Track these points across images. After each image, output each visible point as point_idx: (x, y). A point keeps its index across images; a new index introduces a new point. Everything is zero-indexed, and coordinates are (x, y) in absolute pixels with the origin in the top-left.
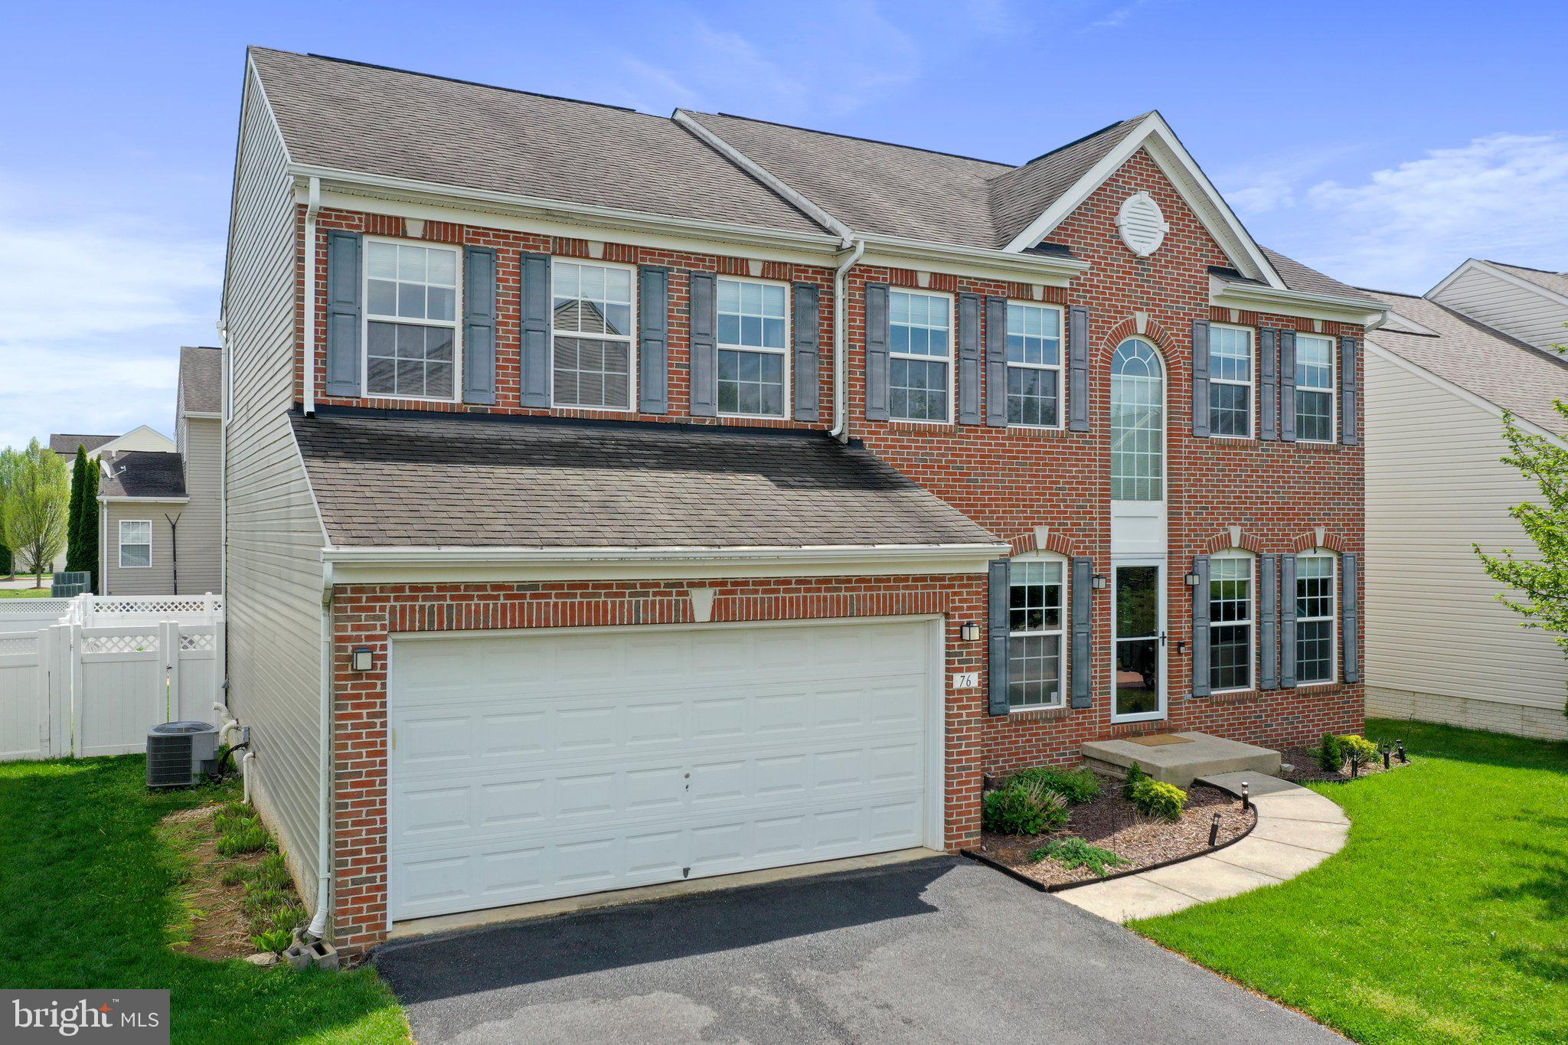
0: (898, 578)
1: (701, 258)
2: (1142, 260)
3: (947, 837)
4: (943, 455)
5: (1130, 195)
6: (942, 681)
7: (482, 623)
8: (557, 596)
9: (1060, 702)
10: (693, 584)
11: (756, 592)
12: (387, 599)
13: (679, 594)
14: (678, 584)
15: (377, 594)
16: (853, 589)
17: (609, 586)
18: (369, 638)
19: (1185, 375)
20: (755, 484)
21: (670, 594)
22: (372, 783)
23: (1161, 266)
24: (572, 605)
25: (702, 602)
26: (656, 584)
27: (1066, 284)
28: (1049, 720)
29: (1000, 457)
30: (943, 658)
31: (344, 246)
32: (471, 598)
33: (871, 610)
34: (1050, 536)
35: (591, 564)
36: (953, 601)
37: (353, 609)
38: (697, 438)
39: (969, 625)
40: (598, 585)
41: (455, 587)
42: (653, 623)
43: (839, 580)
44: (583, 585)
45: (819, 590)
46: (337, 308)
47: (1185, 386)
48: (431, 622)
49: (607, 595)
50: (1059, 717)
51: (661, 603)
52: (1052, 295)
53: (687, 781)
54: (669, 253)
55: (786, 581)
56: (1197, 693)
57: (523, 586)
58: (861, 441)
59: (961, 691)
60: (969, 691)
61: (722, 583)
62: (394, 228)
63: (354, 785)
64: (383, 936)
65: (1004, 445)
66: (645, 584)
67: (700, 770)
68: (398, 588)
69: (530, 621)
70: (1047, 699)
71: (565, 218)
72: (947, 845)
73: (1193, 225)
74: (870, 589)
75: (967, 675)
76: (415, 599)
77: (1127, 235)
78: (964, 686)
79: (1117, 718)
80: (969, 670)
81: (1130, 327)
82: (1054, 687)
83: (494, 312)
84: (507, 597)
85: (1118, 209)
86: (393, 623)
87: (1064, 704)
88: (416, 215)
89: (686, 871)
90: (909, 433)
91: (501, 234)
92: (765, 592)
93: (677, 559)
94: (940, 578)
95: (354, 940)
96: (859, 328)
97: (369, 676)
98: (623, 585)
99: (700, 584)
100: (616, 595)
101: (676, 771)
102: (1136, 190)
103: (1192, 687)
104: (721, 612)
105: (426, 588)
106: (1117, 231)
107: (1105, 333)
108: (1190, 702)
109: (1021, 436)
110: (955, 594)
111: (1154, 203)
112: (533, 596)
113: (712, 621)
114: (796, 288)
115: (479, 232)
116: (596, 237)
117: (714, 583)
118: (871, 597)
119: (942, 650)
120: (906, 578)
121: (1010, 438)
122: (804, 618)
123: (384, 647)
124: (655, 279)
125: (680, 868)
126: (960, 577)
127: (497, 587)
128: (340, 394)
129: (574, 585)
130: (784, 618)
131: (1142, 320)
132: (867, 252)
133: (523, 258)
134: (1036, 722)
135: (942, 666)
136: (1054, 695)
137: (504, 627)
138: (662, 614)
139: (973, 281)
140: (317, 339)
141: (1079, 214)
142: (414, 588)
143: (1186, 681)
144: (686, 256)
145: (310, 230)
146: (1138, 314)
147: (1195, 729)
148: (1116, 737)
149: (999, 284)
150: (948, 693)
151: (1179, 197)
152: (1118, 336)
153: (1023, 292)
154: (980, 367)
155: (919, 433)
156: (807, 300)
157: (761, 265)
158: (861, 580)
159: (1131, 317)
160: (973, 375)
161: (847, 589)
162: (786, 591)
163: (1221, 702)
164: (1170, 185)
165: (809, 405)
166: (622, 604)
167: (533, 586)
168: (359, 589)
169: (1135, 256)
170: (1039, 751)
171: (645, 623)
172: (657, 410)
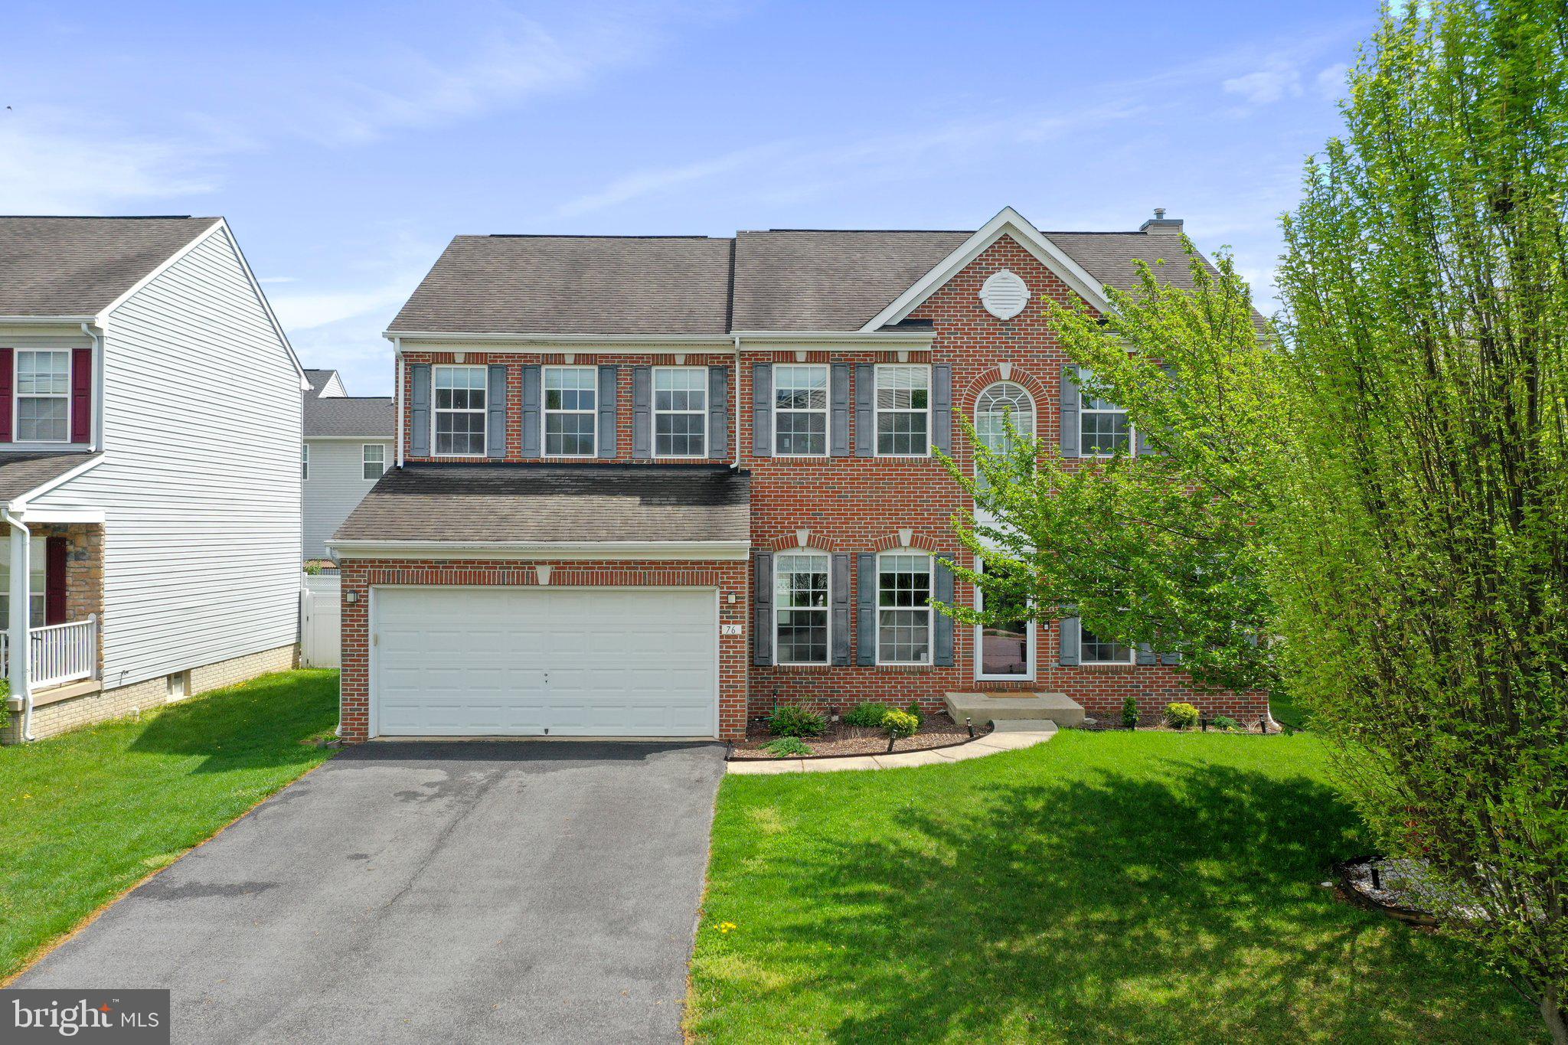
0: (679, 562)
1: (641, 357)
2: (1005, 323)
3: (721, 730)
4: (817, 479)
5: (994, 273)
6: (718, 630)
7: (417, 581)
8: (457, 567)
9: (928, 660)
10: (538, 563)
11: (580, 568)
12: (367, 567)
13: (529, 568)
14: (529, 562)
15: (361, 564)
16: (646, 568)
17: (487, 562)
18: (358, 586)
19: (1051, 409)
20: (629, 504)
21: (524, 568)
22: (360, 660)
23: (1026, 325)
24: (465, 573)
25: (544, 574)
26: (516, 562)
27: (929, 348)
28: (913, 673)
29: (868, 479)
30: (718, 615)
31: (420, 373)
32: (410, 567)
33: (659, 582)
34: (913, 536)
35: (464, 550)
36: (722, 578)
37: (351, 571)
38: (627, 473)
39: (730, 593)
40: (481, 562)
41: (402, 561)
42: (513, 584)
43: (636, 562)
44: (472, 562)
45: (622, 568)
46: (416, 407)
47: (1051, 417)
48: (389, 580)
49: (486, 568)
50: (923, 672)
51: (518, 573)
52: (915, 357)
53: (546, 678)
54: (619, 356)
55: (600, 562)
56: (1062, 662)
57: (439, 562)
58: (749, 471)
59: (728, 636)
60: (735, 636)
61: (557, 562)
62: (448, 358)
63: (351, 660)
64: (366, 739)
65: (872, 470)
66: (508, 562)
67: (555, 672)
68: (372, 561)
69: (441, 580)
70: (917, 657)
71: (544, 343)
72: (721, 736)
73: (1061, 289)
74: (659, 568)
75: (732, 626)
76: (381, 567)
77: (988, 305)
78: (730, 633)
79: (979, 675)
80: (735, 623)
81: (995, 375)
82: (925, 649)
83: (505, 402)
84: (429, 567)
85: (981, 285)
86: (369, 579)
87: (931, 662)
88: (459, 350)
89: (546, 731)
90: (789, 465)
91: (509, 356)
92: (585, 568)
93: (515, 548)
94: (713, 563)
95: (351, 739)
96: (748, 394)
97: (358, 606)
98: (496, 562)
99: (543, 563)
100: (491, 568)
101: (538, 672)
102: (1000, 269)
103: (1058, 657)
104: (556, 579)
105: (386, 561)
106: (981, 303)
107: (969, 382)
108: (1057, 669)
109: (887, 463)
110: (723, 573)
111: (1017, 277)
112: (443, 567)
113: (550, 584)
114: (712, 370)
115: (496, 356)
116: (569, 351)
117: (551, 563)
118: (659, 574)
119: (718, 609)
120: (686, 562)
121: (877, 465)
122: (611, 584)
123: (367, 592)
124: (608, 373)
125: (543, 728)
126: (728, 562)
127: (424, 562)
128: (418, 455)
129: (467, 562)
130: (597, 584)
131: (1005, 369)
132: (741, 343)
133: (524, 368)
134: (901, 673)
135: (718, 619)
136: (923, 655)
137: (427, 584)
138: (518, 580)
139: (841, 354)
140: (405, 425)
141: (943, 294)
142: (381, 561)
143: (1052, 652)
144: (631, 356)
145: (402, 365)
146: (1002, 365)
147: (1062, 691)
148: (980, 691)
149: (867, 354)
150: (721, 637)
151: (1046, 268)
152: (981, 384)
153: (890, 357)
154: (848, 415)
155: (796, 464)
156: (719, 378)
157: (684, 357)
158: (652, 562)
159: (994, 368)
160: (844, 419)
161: (642, 568)
162: (599, 568)
163: (1090, 671)
164: (1036, 260)
165: (719, 447)
166: (494, 573)
167: (444, 562)
168: (353, 561)
169: (999, 320)
170: (904, 695)
171: (508, 584)
172: (610, 457)
